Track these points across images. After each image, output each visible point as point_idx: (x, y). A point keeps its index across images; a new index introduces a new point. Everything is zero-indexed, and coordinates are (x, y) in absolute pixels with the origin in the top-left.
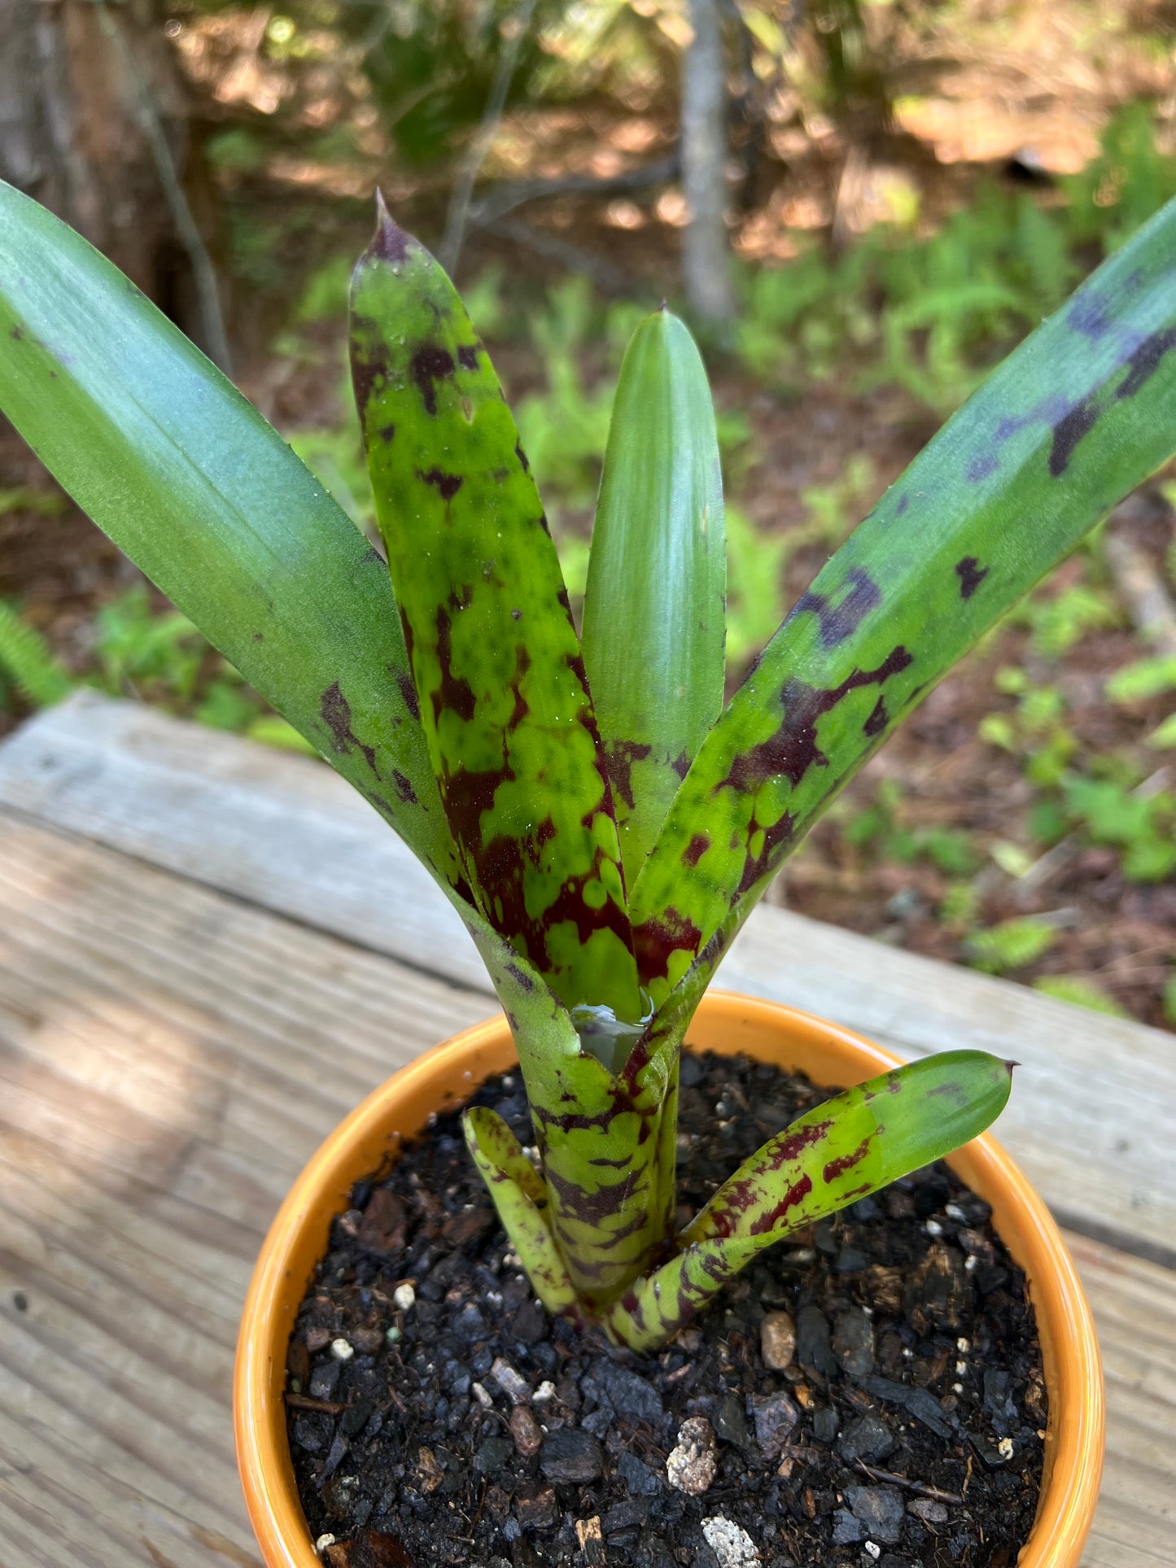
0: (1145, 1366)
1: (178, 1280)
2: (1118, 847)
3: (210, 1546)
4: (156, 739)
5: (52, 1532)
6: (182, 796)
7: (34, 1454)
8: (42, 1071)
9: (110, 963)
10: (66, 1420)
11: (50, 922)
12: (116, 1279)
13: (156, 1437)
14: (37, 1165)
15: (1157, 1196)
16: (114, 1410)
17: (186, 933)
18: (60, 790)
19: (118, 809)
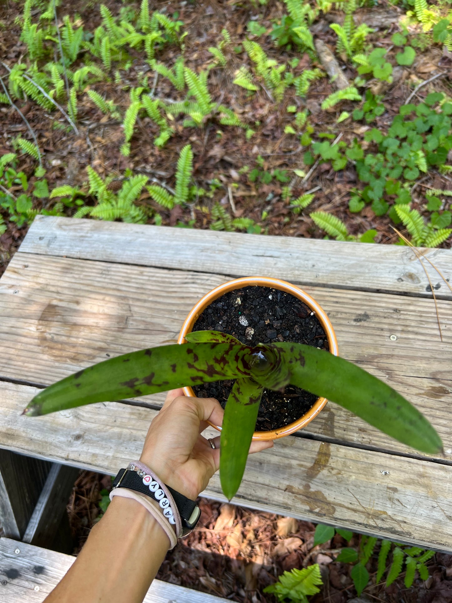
1: (138, 342)
2: (330, 161)
4: (66, 225)
6: (82, 239)
8: (85, 312)
9: (88, 285)
11: (67, 279)
14: (96, 331)
15: (320, 274)
17: (102, 274)
18: (48, 245)
19: (67, 247)
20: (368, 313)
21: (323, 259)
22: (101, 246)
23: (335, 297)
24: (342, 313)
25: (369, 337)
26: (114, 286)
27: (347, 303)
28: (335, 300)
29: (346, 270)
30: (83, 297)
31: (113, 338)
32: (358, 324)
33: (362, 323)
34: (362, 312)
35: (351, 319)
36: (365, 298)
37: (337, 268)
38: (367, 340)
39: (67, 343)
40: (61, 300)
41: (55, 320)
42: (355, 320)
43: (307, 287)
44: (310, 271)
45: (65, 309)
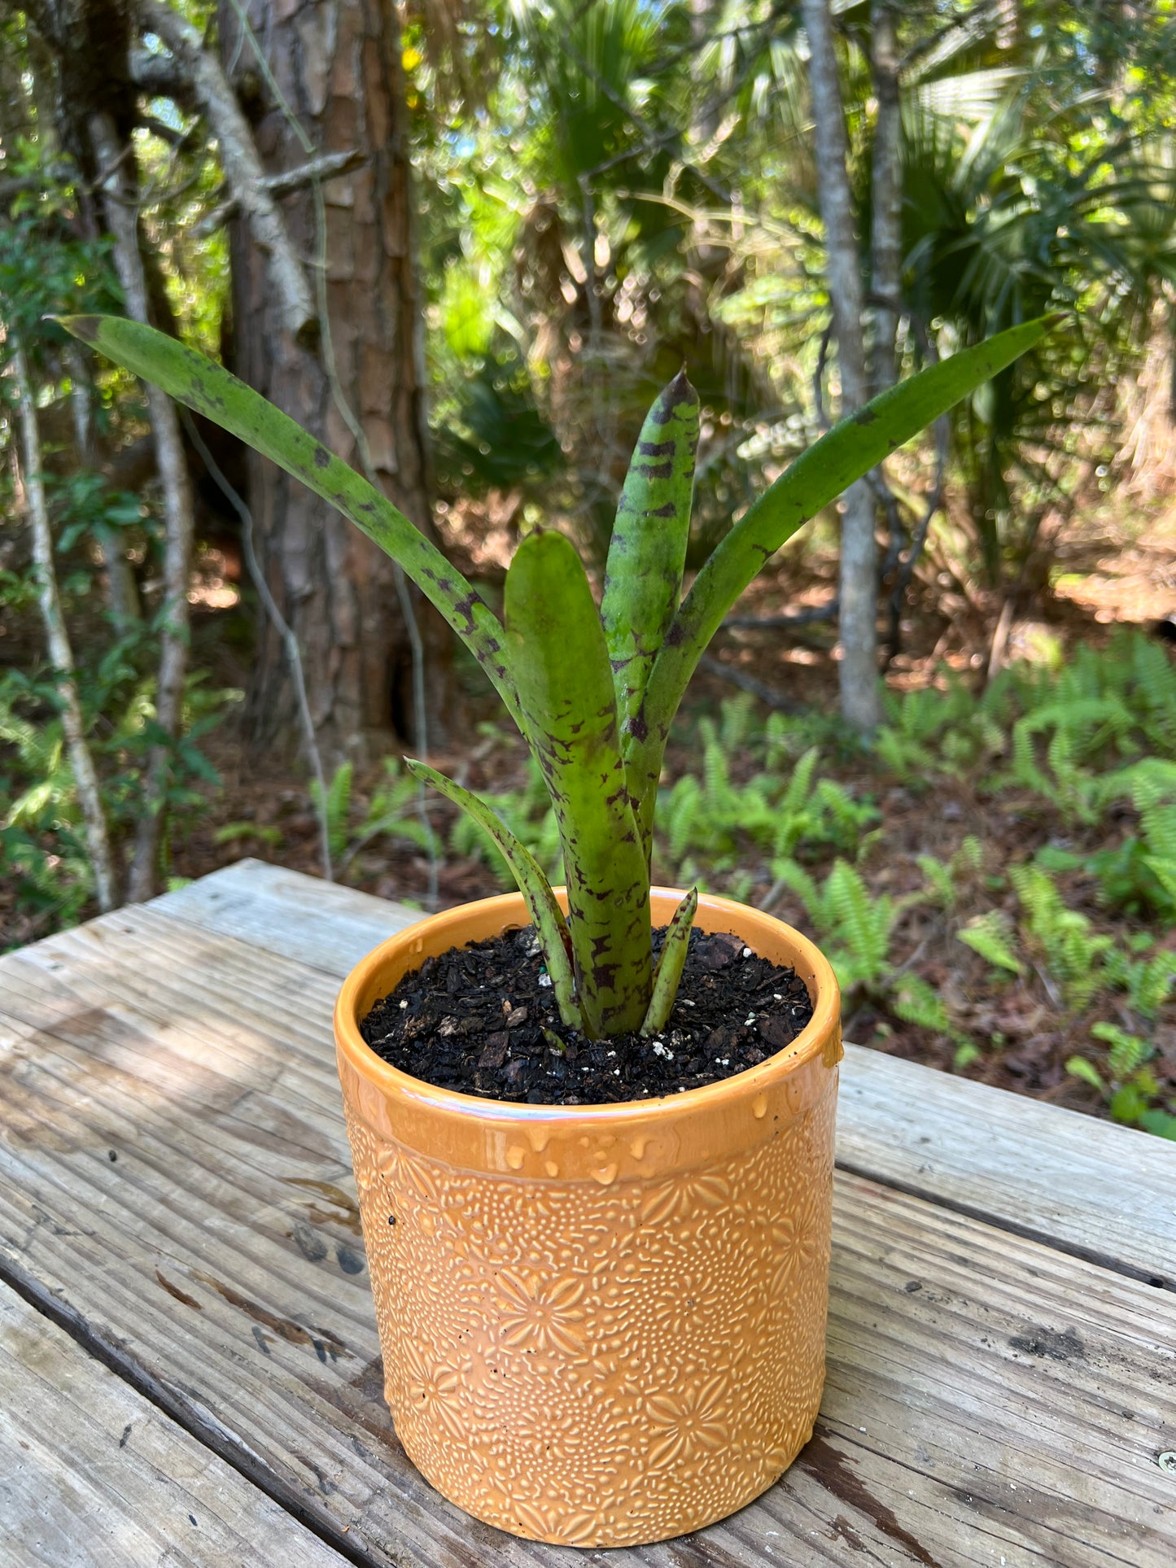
0: (889, 1250)
1: (220, 1156)
3: (200, 1279)
4: (294, 888)
5: (98, 1263)
6: (302, 919)
7: (96, 1225)
8: (163, 1050)
9: (226, 1000)
10: (125, 1213)
11: (191, 976)
12: (178, 1151)
13: (181, 1226)
14: (144, 1094)
15: (938, 1168)
16: (158, 1211)
17: (283, 987)
18: (218, 911)
19: (256, 924)
20: (1083, 1334)
21: (968, 1132)
22: (334, 940)
23: (966, 1244)
24: (967, 1300)
25: (1055, 1423)
26: (285, 1019)
27: (1004, 1278)
28: (959, 1251)
29: (1045, 1183)
30: (189, 1017)
31: (169, 1124)
32: (1026, 1360)
33: (1045, 1363)
34: (1060, 1327)
35: (1004, 1336)
36: (1087, 1281)
37: (1011, 1170)
38: (1046, 1430)
39: (45, 1097)
40: (132, 1010)
41: (77, 1041)
42: (1016, 1343)
43: (871, 1185)
44: (904, 1149)
45: (121, 1029)
